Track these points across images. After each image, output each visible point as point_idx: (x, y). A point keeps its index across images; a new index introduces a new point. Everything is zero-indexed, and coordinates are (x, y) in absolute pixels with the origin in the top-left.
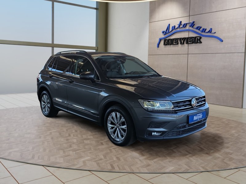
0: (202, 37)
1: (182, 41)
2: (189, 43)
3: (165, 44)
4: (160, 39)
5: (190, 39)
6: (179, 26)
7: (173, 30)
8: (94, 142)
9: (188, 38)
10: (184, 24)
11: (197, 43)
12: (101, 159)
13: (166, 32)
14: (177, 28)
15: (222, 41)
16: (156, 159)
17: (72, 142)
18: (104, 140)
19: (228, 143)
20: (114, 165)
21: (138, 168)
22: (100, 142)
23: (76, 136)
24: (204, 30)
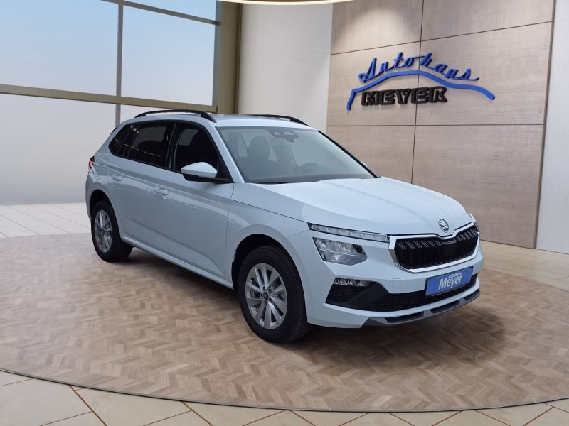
0: (447, 88)
1: (403, 97)
2: (419, 100)
3: (364, 103)
4: (353, 90)
5: (421, 93)
6: (397, 64)
7: (383, 72)
8: (198, 326)
9: (416, 91)
10: (409, 59)
11: (437, 100)
12: (213, 371)
13: (367, 77)
14: (393, 67)
15: (494, 98)
16: (346, 373)
17: (147, 323)
18: (223, 319)
19: (515, 334)
20: (244, 387)
21: (303, 397)
22: (214, 325)
23: (158, 309)
24: (453, 73)
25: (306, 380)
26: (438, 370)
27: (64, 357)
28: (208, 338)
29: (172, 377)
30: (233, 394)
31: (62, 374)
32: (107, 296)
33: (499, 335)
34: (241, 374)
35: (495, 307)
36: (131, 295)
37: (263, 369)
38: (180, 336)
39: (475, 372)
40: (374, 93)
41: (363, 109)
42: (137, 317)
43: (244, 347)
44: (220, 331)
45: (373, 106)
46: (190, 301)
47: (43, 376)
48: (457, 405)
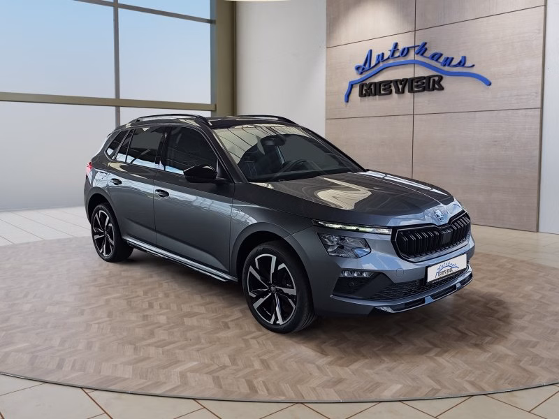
0: (443, 76)
1: (400, 87)
2: (416, 89)
3: (361, 95)
4: (350, 82)
5: (417, 82)
6: (393, 55)
7: (379, 62)
8: (207, 323)
9: (412, 80)
10: (405, 49)
11: (434, 89)
12: (224, 367)
13: (363, 69)
14: (389, 58)
15: (490, 84)
16: (356, 364)
17: (157, 323)
18: (230, 316)
19: (521, 317)
20: (255, 382)
21: (314, 389)
22: (223, 322)
23: (167, 309)
24: (449, 61)
25: (316, 373)
26: (447, 356)
27: (75, 360)
28: (218, 335)
29: (183, 375)
30: (244, 389)
31: (73, 377)
32: (115, 298)
33: (506, 319)
34: (252, 369)
35: (501, 292)
36: (138, 296)
37: (273, 364)
38: (189, 334)
39: (483, 357)
40: (371, 84)
41: (361, 101)
42: (145, 317)
43: (253, 342)
44: (229, 328)
45: (371, 97)
46: (198, 298)
47: (55, 380)
48: (467, 390)
